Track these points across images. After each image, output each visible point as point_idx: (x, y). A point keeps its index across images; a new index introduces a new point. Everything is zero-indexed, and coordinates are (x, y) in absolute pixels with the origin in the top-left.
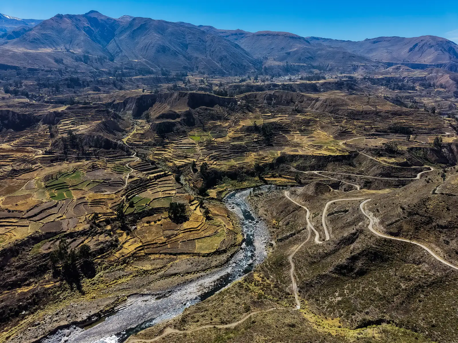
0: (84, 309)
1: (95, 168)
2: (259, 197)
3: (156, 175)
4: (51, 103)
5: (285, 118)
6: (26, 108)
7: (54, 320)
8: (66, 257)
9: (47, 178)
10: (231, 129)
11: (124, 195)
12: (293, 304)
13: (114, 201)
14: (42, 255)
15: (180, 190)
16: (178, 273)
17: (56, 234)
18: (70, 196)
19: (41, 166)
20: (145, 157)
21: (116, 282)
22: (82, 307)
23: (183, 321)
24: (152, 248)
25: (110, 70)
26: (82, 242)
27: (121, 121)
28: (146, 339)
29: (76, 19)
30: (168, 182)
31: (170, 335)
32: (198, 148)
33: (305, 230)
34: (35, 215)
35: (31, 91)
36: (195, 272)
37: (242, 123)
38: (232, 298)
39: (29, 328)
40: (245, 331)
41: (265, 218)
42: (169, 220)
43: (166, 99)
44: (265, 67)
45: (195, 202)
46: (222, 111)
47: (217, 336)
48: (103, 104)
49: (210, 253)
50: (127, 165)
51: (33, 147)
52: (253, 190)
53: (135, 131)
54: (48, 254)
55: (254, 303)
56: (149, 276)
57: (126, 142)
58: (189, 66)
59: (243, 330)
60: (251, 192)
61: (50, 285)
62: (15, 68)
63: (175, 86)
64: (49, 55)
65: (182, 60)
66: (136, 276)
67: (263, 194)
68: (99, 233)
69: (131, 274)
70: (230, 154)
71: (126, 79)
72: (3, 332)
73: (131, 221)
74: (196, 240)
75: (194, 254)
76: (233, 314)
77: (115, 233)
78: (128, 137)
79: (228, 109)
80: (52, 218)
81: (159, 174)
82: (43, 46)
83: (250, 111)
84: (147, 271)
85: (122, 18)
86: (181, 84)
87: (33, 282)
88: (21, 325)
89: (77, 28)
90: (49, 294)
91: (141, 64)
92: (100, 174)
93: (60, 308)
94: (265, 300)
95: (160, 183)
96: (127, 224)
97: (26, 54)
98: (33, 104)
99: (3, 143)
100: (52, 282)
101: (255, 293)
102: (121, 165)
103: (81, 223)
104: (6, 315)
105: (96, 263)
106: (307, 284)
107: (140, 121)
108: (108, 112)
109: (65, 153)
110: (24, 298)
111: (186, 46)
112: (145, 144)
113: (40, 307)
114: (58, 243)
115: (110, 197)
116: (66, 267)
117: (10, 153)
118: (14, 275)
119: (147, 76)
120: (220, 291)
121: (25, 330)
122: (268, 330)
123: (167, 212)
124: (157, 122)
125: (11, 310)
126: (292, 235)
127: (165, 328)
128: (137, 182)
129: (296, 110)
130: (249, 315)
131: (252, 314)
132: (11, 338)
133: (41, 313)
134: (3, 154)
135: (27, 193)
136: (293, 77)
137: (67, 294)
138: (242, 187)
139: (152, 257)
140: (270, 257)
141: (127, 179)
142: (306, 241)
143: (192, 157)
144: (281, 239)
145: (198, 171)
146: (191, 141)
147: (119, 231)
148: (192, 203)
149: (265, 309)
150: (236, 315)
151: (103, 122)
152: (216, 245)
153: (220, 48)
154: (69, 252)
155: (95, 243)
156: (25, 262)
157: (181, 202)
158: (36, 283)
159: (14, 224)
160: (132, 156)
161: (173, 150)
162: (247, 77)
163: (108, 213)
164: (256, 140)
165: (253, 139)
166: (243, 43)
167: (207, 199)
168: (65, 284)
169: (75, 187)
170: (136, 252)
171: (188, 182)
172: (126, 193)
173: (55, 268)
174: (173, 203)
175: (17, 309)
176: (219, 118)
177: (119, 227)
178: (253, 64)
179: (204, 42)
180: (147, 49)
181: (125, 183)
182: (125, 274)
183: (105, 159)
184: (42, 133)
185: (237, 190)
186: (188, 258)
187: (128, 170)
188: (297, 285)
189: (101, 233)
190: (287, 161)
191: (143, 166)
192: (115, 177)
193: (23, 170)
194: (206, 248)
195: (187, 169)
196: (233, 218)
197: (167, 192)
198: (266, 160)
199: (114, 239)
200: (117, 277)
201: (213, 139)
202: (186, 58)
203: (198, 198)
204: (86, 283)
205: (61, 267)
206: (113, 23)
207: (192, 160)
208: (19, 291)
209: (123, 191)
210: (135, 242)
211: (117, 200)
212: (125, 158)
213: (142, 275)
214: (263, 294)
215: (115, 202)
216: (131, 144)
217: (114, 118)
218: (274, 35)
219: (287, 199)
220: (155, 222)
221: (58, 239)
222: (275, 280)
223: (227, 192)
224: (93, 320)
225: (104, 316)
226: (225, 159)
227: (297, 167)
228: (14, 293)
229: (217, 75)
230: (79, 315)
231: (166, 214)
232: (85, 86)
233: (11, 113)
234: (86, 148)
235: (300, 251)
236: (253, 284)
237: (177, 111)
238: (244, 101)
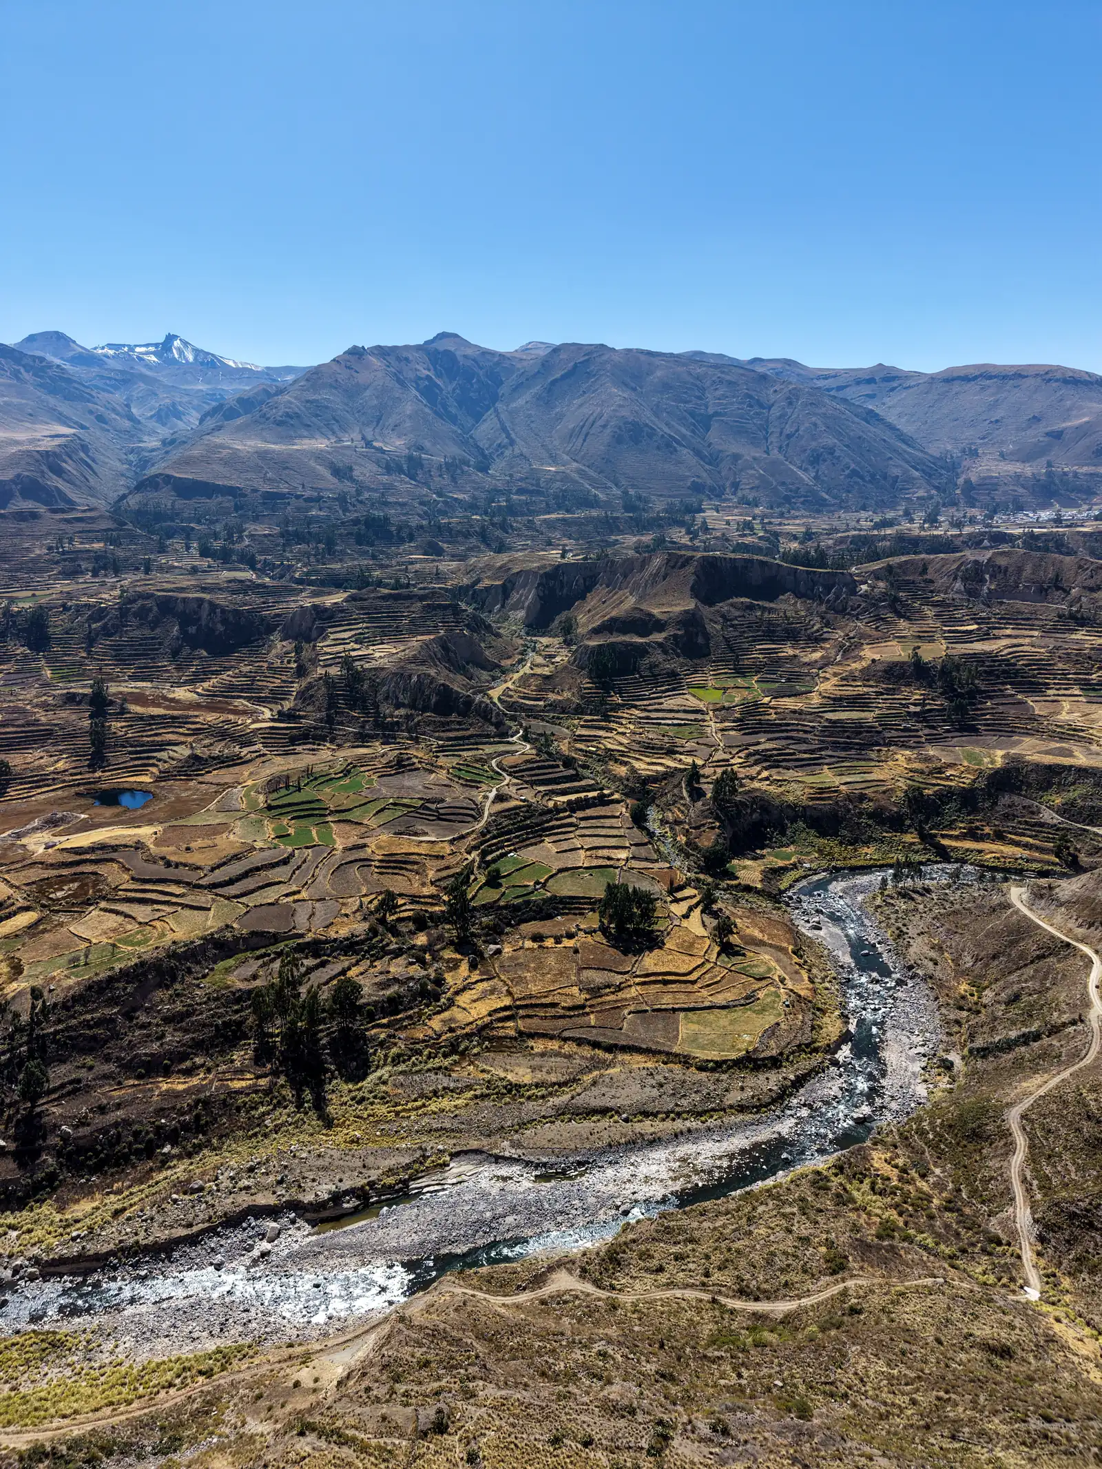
0: (325, 1169)
1: (405, 766)
2: (913, 899)
3: (573, 797)
4: (311, 583)
5: (1027, 640)
6: (246, 594)
7: (241, 1184)
8: (294, 1006)
9: (274, 785)
10: (830, 670)
11: (475, 848)
12: (1012, 1279)
13: (443, 863)
14: (234, 994)
15: (642, 852)
16: (612, 1109)
17: (275, 938)
18: (327, 839)
19: (264, 751)
20: (548, 743)
21: (424, 1106)
22: (320, 1162)
23: (613, 1259)
24: (541, 1018)
25: (474, 498)
26: (343, 972)
27: (490, 638)
28: (488, 1292)
29: (399, 359)
30: (608, 822)
31: (566, 1297)
32: (712, 726)
33: (1080, 1027)
34: (231, 882)
35: (262, 552)
36: (668, 1113)
37: (869, 653)
38: (784, 1216)
39: (175, 1196)
40: (820, 1335)
41: (930, 972)
42: (599, 937)
43: (625, 577)
44: (968, 481)
45: (688, 892)
46: (803, 613)
47: (720, 1331)
48: (446, 590)
49: (725, 1062)
50: (494, 763)
51: (249, 699)
52: (895, 876)
53: (526, 669)
54: (250, 992)
55: (864, 1248)
56: (522, 1103)
57: (499, 699)
58: (709, 482)
59: (814, 1328)
60: (884, 881)
61: (243, 1084)
62: (231, 491)
63: (660, 542)
64: (318, 456)
65: (689, 466)
66: (483, 1097)
67: (928, 891)
68: (390, 952)
69: (469, 1087)
70: (821, 749)
71: (517, 522)
72: (108, 1194)
73: (487, 927)
74: (682, 1015)
75: (671, 1057)
76: (782, 1270)
77: (434, 959)
78: (504, 686)
79: (823, 608)
80: (271, 895)
81: (582, 795)
82: (305, 433)
83: (900, 616)
84: (518, 1087)
85: (525, 349)
86: (679, 536)
87: (202, 1065)
88: (157, 1183)
89: (399, 381)
90: (238, 1109)
91: (565, 478)
92: (415, 786)
93: (261, 1154)
94: (906, 1244)
95: (583, 824)
96: (473, 935)
97: (263, 455)
98: (263, 586)
99: (180, 685)
100: (248, 1076)
101: (869, 1214)
102: (477, 761)
103: (347, 915)
104: (121, 1147)
105: (373, 1039)
106: (1073, 1216)
107: (545, 640)
108: (456, 611)
109: (329, 720)
110: (174, 1108)
111: (705, 422)
112: (553, 706)
113: (209, 1141)
114: (277, 965)
115: (436, 850)
116: (291, 1036)
117: (191, 713)
118: (158, 1039)
119: (580, 514)
120: (748, 1189)
121: (164, 1199)
122: (903, 1345)
123: (597, 915)
124: (592, 643)
125: (136, 1134)
126: (1026, 1039)
127: (551, 1269)
128: (518, 814)
129: (1072, 616)
130: (842, 1286)
131: (850, 1283)
132: (127, 1214)
133: (212, 1159)
134: (176, 713)
135: (217, 821)
136: (1068, 513)
137: (284, 1118)
138: (853, 862)
139: (539, 1046)
140: (936, 1105)
141: (488, 804)
142: (1082, 1064)
143: (690, 753)
144: (984, 1049)
145: (704, 795)
146: (693, 702)
147: (448, 954)
148: (679, 895)
149: (903, 1277)
150: (793, 1277)
151: (441, 638)
152: (747, 1038)
153: (815, 425)
154: (303, 996)
155: (377, 980)
156: (190, 1005)
157: (645, 886)
158: (209, 1070)
159: (174, 900)
160: (510, 739)
161: (632, 727)
162: (901, 513)
163: (425, 897)
164: (918, 709)
165: (906, 706)
166: (892, 409)
167: (729, 887)
168: (282, 1086)
169: (343, 815)
170: (491, 1022)
171: (671, 829)
172: (482, 843)
173: (263, 1036)
174: (616, 886)
175: (151, 1135)
176: (792, 635)
177: (451, 943)
178: (923, 471)
179: (761, 406)
180: (587, 434)
181: (481, 814)
182: (452, 1085)
183: (435, 743)
184: (278, 663)
185: (837, 869)
186: (649, 1065)
187: (494, 778)
188: (1033, 1213)
189: (398, 953)
190: (1029, 785)
191: (539, 768)
192: (457, 795)
193: (218, 758)
194: (712, 1044)
195: (670, 787)
196: (812, 959)
197: (601, 853)
198: (947, 778)
199: (433, 976)
200: (428, 1089)
201: (766, 700)
202: (702, 458)
203: (698, 880)
204: (339, 1092)
205: (277, 1036)
206: (498, 364)
207: (689, 760)
208: (164, 1087)
209: (473, 836)
210: (492, 992)
211: (452, 861)
212: (491, 743)
213: (500, 1096)
214: (901, 1224)
215: (448, 868)
216: (511, 706)
217: (472, 630)
218: (1004, 377)
219: (1017, 912)
220: (558, 940)
221: (279, 954)
222: (951, 1186)
223: (801, 872)
224: (345, 1205)
225: (377, 1202)
226: (802, 765)
227: (1066, 810)
228: (151, 1090)
229: (798, 509)
230: (310, 1184)
231: (592, 920)
232: (402, 541)
233: (206, 605)
234: (386, 709)
235: (1057, 1097)
236: (866, 1186)
237: (655, 611)
238: (881, 584)
